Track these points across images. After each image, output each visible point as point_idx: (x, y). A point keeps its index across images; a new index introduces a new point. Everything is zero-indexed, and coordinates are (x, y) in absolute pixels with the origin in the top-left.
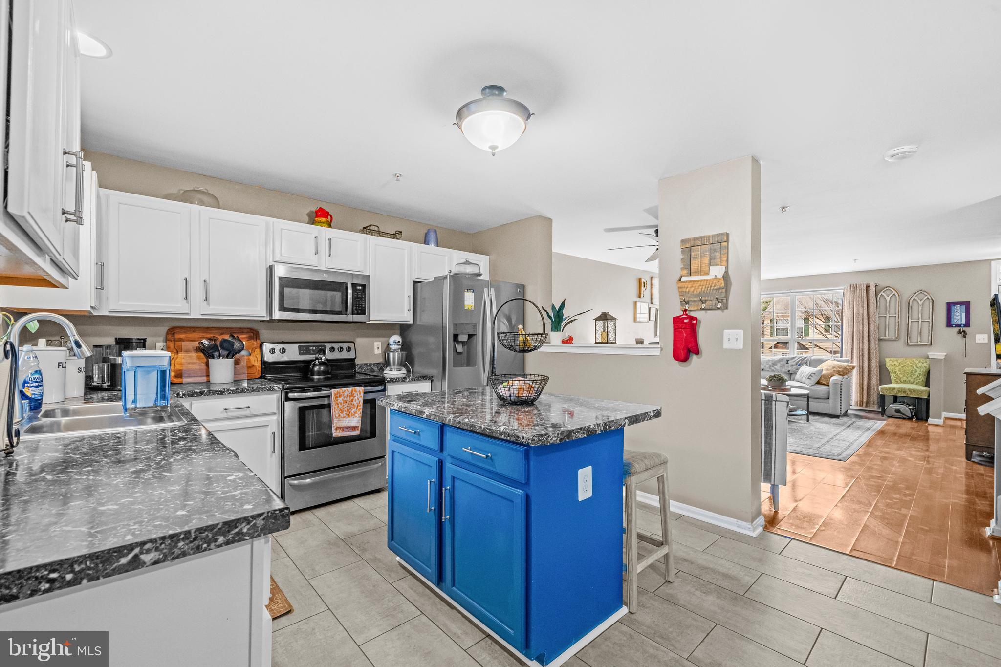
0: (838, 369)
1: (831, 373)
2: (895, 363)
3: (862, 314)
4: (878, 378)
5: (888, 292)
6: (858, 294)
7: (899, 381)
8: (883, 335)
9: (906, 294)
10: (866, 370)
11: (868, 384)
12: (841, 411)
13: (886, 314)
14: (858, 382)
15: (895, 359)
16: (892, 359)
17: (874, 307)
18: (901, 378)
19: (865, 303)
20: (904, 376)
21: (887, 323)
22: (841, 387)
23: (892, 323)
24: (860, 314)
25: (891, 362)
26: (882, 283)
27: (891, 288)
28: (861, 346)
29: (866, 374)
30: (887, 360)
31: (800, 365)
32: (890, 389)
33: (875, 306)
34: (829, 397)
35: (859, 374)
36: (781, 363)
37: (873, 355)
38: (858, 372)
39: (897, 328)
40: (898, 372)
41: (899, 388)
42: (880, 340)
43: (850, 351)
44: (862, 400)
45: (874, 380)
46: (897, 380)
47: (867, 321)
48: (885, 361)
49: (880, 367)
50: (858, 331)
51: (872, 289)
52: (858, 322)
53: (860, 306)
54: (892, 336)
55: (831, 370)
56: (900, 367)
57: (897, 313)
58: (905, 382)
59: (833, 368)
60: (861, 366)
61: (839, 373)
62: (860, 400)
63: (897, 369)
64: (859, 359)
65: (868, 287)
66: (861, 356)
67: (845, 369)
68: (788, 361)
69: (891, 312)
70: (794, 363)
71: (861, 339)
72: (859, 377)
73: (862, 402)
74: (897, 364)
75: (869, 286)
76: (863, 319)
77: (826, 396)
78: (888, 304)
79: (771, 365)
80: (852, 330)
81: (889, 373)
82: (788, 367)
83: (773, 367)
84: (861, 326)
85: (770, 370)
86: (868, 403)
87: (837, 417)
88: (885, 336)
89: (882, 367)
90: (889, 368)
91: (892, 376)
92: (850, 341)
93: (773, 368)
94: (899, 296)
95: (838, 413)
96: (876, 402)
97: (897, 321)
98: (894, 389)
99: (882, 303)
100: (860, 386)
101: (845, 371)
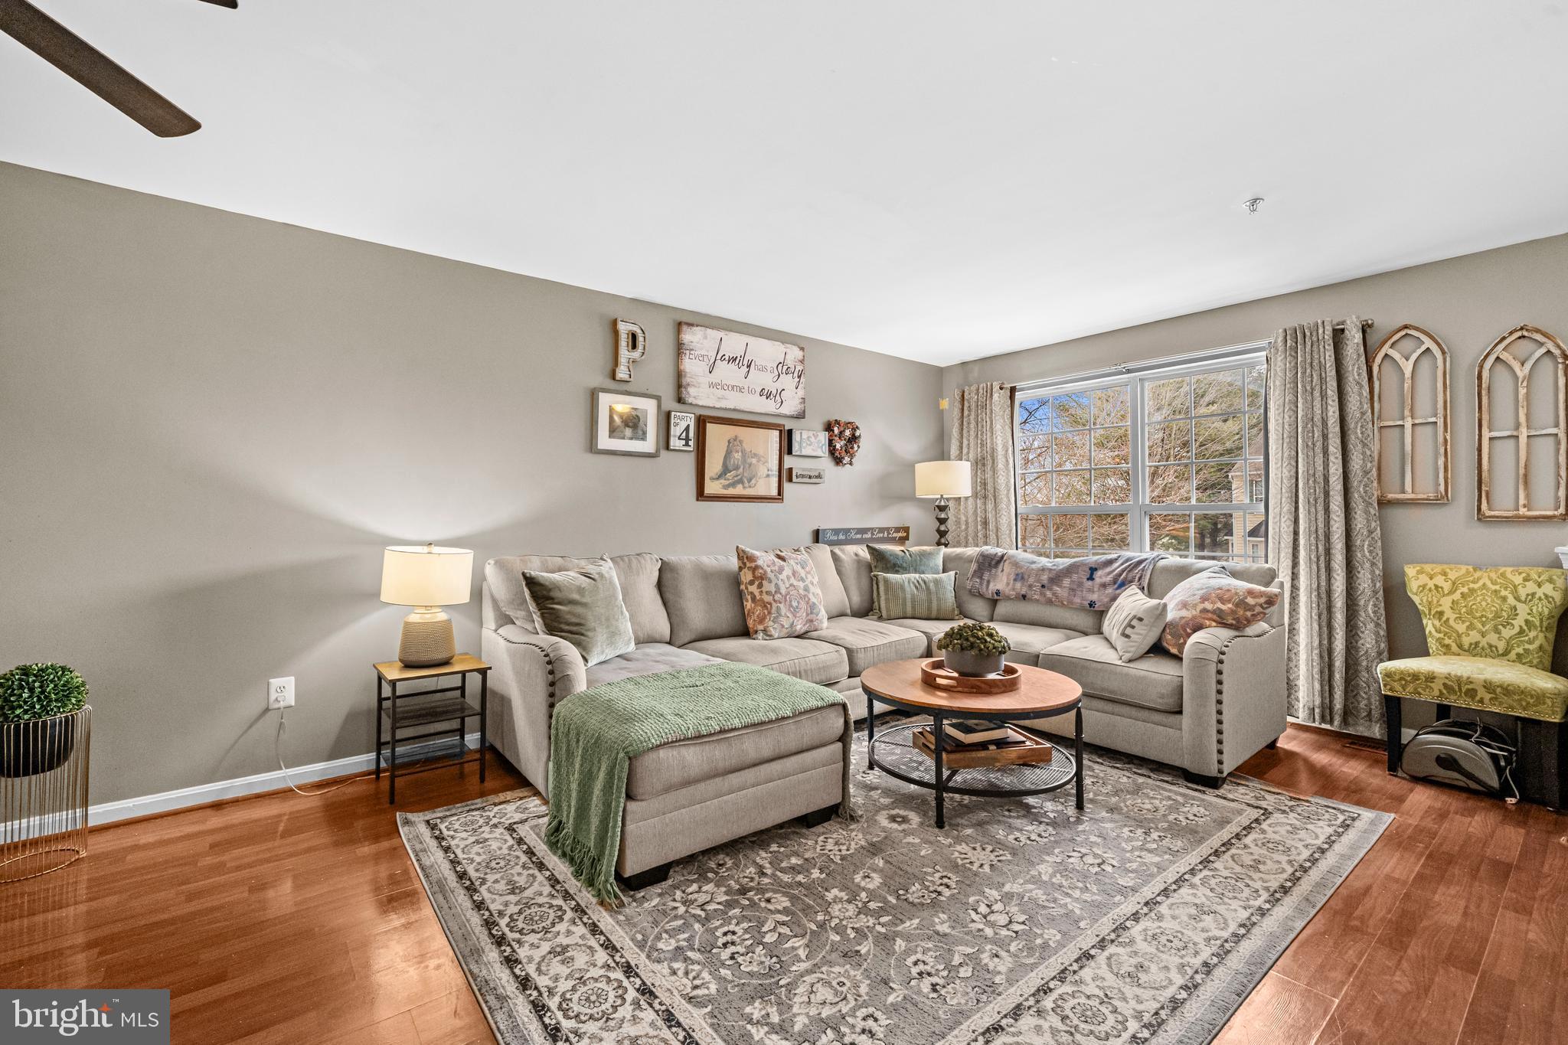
0: (1219, 605)
1: (1194, 617)
2: (1439, 580)
3: (1324, 422)
4: (1382, 633)
5: (1407, 344)
6: (1308, 357)
7: (1454, 648)
8: (1397, 487)
9: (1471, 345)
10: (1339, 602)
11: (1347, 646)
12: (1220, 762)
13: (1403, 418)
14: (1316, 643)
15: (1438, 568)
16: (1428, 568)
17: (1360, 394)
18: (1459, 636)
19: (1332, 384)
20: (1471, 627)
21: (1408, 447)
22: (1220, 672)
23: (1425, 447)
24: (1317, 418)
25: (1424, 579)
26: (1385, 320)
27: (1417, 329)
28: (1321, 525)
29: (1339, 618)
30: (1410, 571)
31: (1120, 587)
32: (1415, 676)
33: (1366, 392)
34: (1181, 706)
35: (1316, 617)
36: (1075, 577)
37: (1363, 554)
38: (1315, 611)
39: (1441, 462)
40: (1449, 614)
41: (1448, 677)
42: (1383, 503)
43: (1287, 539)
44: (1331, 702)
45: (1369, 639)
46: (1447, 641)
47: (1338, 441)
48: (1404, 574)
49: (1388, 592)
50: (1311, 475)
51: (1354, 337)
52: (1310, 447)
53: (1317, 394)
54: (1426, 491)
55: (1195, 606)
56: (1457, 596)
57: (1441, 411)
58: (1474, 650)
59: (1204, 599)
60: (1323, 589)
61: (1221, 620)
62: (1322, 703)
63: (1446, 604)
64: (1314, 567)
65: (1338, 334)
66: (1322, 559)
67: (1241, 604)
68: (1093, 570)
69: (1419, 411)
70: (1109, 578)
71: (1321, 501)
72: (1316, 626)
73: (1331, 709)
74: (1447, 586)
75: (1343, 330)
76: (1325, 437)
77: (1170, 702)
78: (1407, 385)
79: (1045, 582)
80: (1293, 473)
81: (1417, 614)
82: (1090, 590)
83: (1051, 590)
84: (1319, 460)
85: (1042, 599)
86: (1347, 714)
87: (1212, 783)
88: (1403, 492)
89: (1393, 594)
90: (1416, 599)
91: (1429, 625)
92: (1287, 507)
93: (1049, 594)
94: (1443, 353)
95: (1212, 771)
96: (1376, 714)
97: (1441, 439)
98: (1431, 678)
99: (1387, 383)
100: (1321, 657)
101: (1241, 612)
